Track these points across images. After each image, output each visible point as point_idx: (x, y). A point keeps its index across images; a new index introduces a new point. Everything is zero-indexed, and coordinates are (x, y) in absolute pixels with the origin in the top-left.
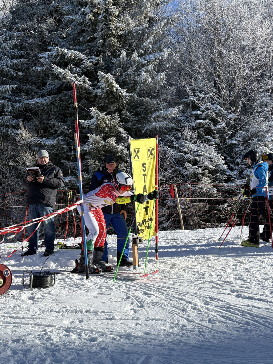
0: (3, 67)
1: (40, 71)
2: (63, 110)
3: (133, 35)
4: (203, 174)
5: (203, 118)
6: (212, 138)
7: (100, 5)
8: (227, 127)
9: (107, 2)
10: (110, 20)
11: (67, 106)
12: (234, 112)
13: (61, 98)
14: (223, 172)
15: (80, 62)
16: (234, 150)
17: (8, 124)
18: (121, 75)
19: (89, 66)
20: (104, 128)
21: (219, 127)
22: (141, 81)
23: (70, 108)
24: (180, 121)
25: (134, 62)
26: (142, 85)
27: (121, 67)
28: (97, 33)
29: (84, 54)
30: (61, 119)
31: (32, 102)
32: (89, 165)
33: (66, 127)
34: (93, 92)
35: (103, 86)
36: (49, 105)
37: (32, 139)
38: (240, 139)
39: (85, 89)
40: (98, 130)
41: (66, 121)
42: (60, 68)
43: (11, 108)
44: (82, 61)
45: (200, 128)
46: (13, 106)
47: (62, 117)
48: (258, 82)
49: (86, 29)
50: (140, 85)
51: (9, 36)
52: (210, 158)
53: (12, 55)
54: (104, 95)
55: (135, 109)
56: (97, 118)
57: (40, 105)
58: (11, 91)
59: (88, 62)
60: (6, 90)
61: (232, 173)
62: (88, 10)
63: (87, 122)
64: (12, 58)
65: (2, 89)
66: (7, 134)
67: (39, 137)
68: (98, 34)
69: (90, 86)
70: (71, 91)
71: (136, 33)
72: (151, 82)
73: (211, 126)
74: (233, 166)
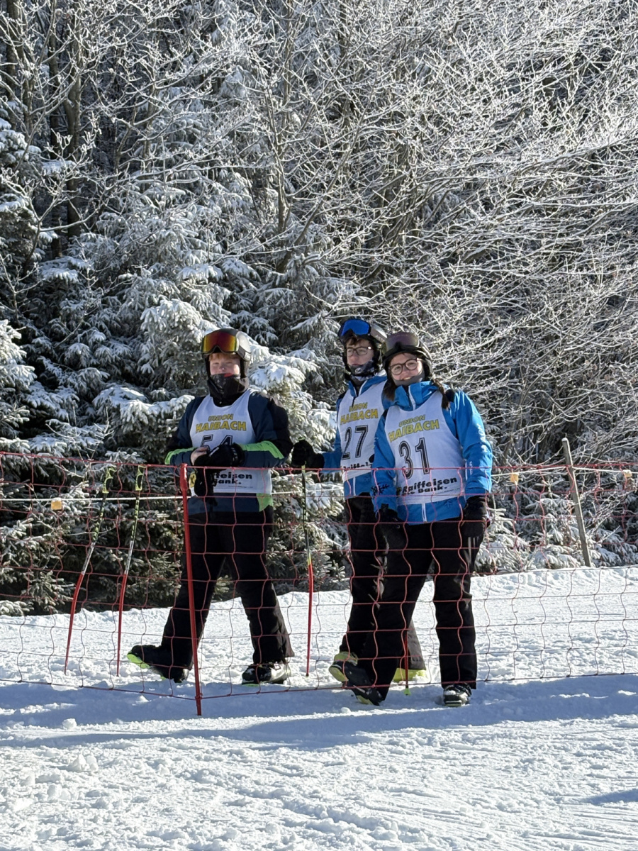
8: (39, 211)
12: (67, 156)
16: (62, 305)
21: (5, 207)
38: (88, 265)
48: (165, 43)
61: (51, 400)
74: (57, 371)
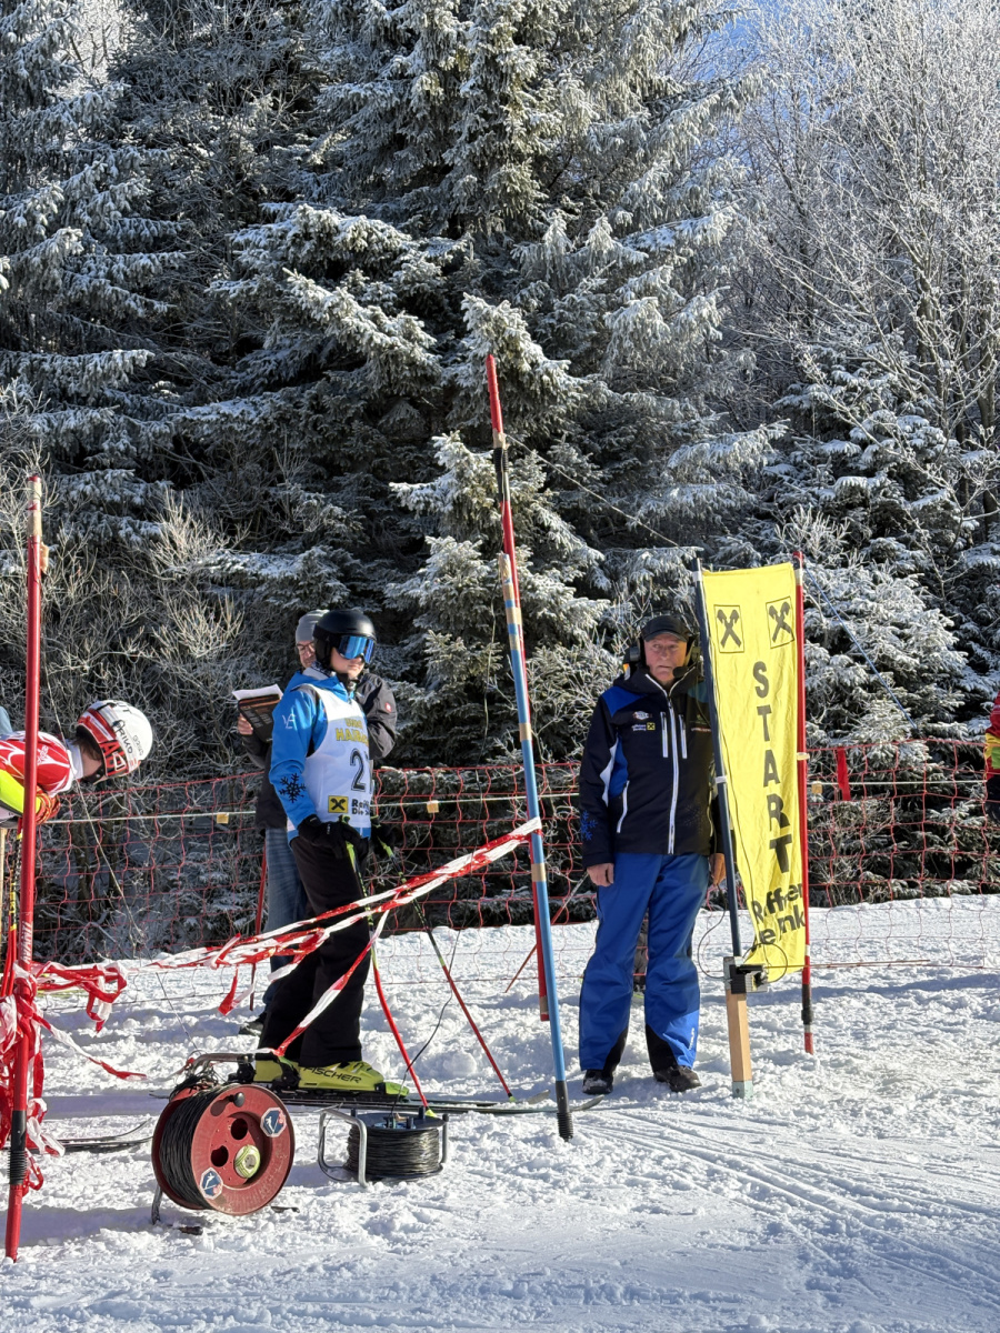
0: (96, 282)
1: (238, 296)
2: (322, 444)
3: (591, 155)
4: (869, 687)
5: (863, 467)
6: (902, 546)
7: (464, 43)
8: (962, 503)
9: (494, 31)
10: (505, 99)
11: (338, 427)
13: (316, 397)
14: (950, 680)
15: (388, 261)
16: (988, 590)
17: (117, 498)
18: (546, 309)
19: (425, 276)
20: (486, 512)
21: (928, 501)
22: (626, 328)
23: (353, 435)
24: (775, 479)
25: (597, 258)
26: (627, 344)
27: (548, 276)
28: (454, 150)
29: (402, 230)
30: (317, 477)
31: (208, 413)
32: (429, 655)
33: (338, 510)
34: (439, 377)
35: (483, 352)
36: (270, 427)
37: (212, 557)
39: (412, 363)
40: (464, 520)
41: (337, 488)
42: (317, 284)
43: (125, 440)
44: (395, 256)
45: (851, 506)
46: (133, 431)
47: (321, 469)
49: (409, 133)
50: (620, 346)
51: (117, 166)
52: (901, 626)
53: (128, 237)
54: (485, 386)
55: (600, 435)
56: (460, 476)
57: (235, 426)
58: (128, 374)
59: (421, 261)
60: (110, 370)
61: (984, 683)
62: (418, 61)
63: (422, 488)
64: (132, 246)
65: (96, 366)
66: (115, 540)
67: (237, 548)
68: (458, 154)
69: (430, 350)
70: (355, 372)
71: (603, 144)
72: (665, 334)
73: (897, 496)
74: (986, 655)
